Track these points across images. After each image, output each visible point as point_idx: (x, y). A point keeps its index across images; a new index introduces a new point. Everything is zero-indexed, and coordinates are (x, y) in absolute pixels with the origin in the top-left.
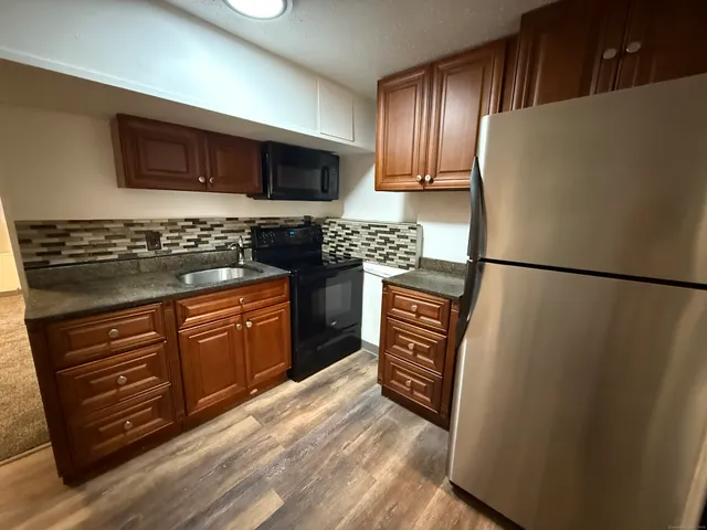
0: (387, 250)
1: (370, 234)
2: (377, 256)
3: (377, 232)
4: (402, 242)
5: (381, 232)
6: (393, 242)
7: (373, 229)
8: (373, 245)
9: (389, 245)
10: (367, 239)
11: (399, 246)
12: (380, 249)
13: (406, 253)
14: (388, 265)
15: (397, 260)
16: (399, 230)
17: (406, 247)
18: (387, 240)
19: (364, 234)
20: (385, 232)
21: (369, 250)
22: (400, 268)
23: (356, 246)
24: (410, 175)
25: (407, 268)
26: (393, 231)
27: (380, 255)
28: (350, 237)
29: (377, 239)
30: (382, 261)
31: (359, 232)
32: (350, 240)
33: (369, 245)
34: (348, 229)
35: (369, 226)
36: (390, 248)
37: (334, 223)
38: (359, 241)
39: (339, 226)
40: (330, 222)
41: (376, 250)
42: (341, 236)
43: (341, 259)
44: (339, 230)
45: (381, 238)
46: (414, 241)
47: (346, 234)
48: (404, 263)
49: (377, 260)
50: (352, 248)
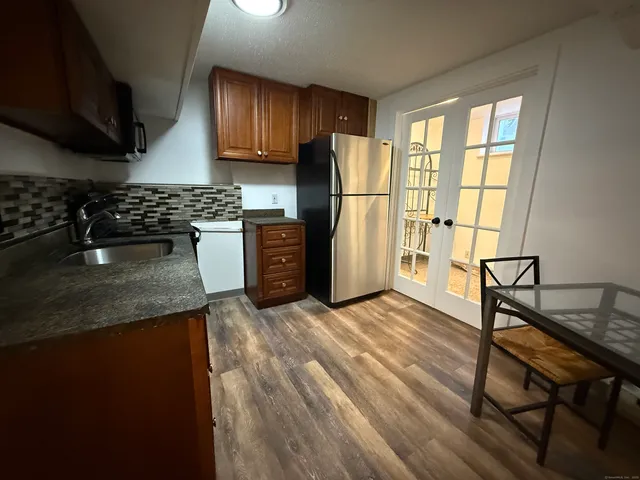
0: (215, 207)
1: (194, 196)
2: (204, 214)
3: (202, 194)
4: (229, 199)
5: (207, 193)
6: (221, 201)
7: (198, 192)
8: (199, 206)
9: (217, 203)
10: (191, 201)
11: (227, 203)
12: (207, 208)
13: (234, 207)
14: (219, 220)
15: (225, 214)
16: (225, 191)
17: (233, 203)
18: (215, 200)
19: (187, 197)
20: (212, 193)
21: (194, 211)
22: (230, 220)
23: (177, 209)
24: (250, 149)
25: (236, 219)
26: (220, 192)
27: (208, 213)
28: (167, 201)
29: (204, 200)
30: (211, 218)
31: (179, 195)
32: (167, 203)
33: (194, 206)
34: (163, 193)
35: (193, 189)
36: (219, 205)
37: (138, 187)
38: (180, 204)
39: (146, 190)
40: (130, 187)
41: (203, 210)
42: (151, 201)
43: (154, 226)
44: (148, 195)
45: (207, 198)
46: (240, 198)
47: (160, 198)
48: (233, 216)
49: (206, 218)
50: (171, 211)
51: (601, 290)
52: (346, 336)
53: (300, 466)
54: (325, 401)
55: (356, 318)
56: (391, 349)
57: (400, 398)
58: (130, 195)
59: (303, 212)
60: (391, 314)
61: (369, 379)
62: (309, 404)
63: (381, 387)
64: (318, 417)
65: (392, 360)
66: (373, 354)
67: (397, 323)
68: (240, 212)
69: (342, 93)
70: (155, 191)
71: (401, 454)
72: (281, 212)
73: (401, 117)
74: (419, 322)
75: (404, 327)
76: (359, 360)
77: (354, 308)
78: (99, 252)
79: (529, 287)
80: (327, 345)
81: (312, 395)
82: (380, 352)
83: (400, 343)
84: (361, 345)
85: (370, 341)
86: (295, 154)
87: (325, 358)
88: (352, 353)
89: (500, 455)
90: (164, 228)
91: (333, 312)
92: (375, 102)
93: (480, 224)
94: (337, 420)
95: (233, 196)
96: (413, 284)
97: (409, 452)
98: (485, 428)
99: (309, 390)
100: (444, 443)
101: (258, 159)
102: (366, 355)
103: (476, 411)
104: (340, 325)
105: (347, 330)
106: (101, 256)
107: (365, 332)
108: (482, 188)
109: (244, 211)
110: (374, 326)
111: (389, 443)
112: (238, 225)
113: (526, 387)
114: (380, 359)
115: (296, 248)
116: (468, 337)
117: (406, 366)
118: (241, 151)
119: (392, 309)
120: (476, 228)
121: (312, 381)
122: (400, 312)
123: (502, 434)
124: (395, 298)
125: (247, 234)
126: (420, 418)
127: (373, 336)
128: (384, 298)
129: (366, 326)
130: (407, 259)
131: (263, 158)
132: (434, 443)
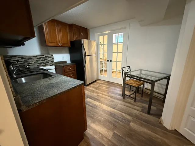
0: (45, 62)
3: (40, 58)
4: (50, 59)
5: (42, 57)
6: (47, 60)
8: (40, 62)
11: (49, 60)
12: (43, 62)
13: (51, 61)
14: (47, 66)
15: (49, 64)
16: (48, 56)
18: (45, 59)
19: (35, 59)
20: (44, 57)
21: (38, 64)
22: (50, 65)
23: (32, 63)
24: (56, 43)
25: (53, 65)
26: (46, 57)
27: (43, 64)
28: (28, 61)
29: (41, 60)
30: (44, 65)
31: (32, 59)
32: (28, 62)
33: (38, 62)
34: (26, 58)
35: (37, 56)
36: (46, 61)
37: (15, 56)
38: (33, 61)
39: (19, 57)
40: (12, 57)
41: (41, 63)
42: (21, 61)
43: (23, 70)
44: (20, 59)
45: (42, 59)
46: (53, 58)
47: (25, 60)
48: (51, 64)
49: (42, 66)
50: (29, 64)
51: (139, 71)
52: (93, 91)
53: (96, 117)
54: (95, 105)
55: (93, 87)
56: (104, 92)
57: (110, 100)
58: (12, 60)
59: (72, 61)
60: (101, 84)
61: (102, 98)
62: (92, 107)
63: (105, 99)
64: (95, 108)
65: (105, 94)
66: (101, 94)
67: (103, 86)
68: (54, 63)
69: (81, 27)
70: (22, 58)
71: (114, 108)
72: (65, 62)
73: (97, 34)
74: (107, 85)
75: (105, 87)
76: (98, 95)
77: (91, 85)
78: (23, 79)
79: (129, 72)
80: (89, 94)
81: (92, 105)
82: (102, 93)
83: (105, 90)
84: (97, 93)
85: (99, 91)
86: (69, 44)
87: (90, 97)
88: (96, 95)
89: (129, 103)
90: (27, 70)
91: (87, 87)
92: (89, 30)
93: (118, 61)
94: (100, 108)
95: (51, 58)
96: (104, 77)
97: (115, 108)
98: (126, 100)
99: (90, 104)
100: (120, 104)
101: (59, 46)
102: (99, 94)
103: (124, 98)
104: (90, 89)
105: (92, 90)
106: (23, 80)
107: (97, 90)
108: (117, 52)
109: (55, 62)
110: (98, 88)
111: (111, 107)
112: (53, 67)
113: (130, 92)
114: (103, 94)
115: (74, 72)
116: (118, 86)
117: (108, 94)
118: (53, 43)
119: (100, 83)
120: (117, 62)
121: (90, 102)
122: (102, 84)
123: (129, 100)
124: (100, 81)
125: (57, 69)
126: (115, 102)
127: (99, 90)
128: (97, 81)
129: (96, 88)
130: (101, 71)
131: (60, 46)
132: (119, 105)
